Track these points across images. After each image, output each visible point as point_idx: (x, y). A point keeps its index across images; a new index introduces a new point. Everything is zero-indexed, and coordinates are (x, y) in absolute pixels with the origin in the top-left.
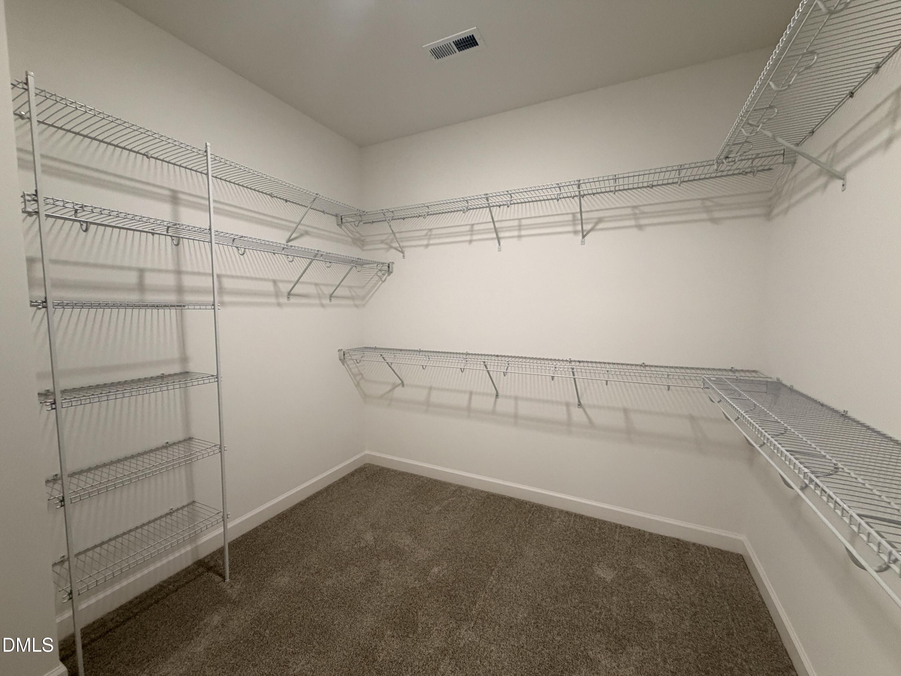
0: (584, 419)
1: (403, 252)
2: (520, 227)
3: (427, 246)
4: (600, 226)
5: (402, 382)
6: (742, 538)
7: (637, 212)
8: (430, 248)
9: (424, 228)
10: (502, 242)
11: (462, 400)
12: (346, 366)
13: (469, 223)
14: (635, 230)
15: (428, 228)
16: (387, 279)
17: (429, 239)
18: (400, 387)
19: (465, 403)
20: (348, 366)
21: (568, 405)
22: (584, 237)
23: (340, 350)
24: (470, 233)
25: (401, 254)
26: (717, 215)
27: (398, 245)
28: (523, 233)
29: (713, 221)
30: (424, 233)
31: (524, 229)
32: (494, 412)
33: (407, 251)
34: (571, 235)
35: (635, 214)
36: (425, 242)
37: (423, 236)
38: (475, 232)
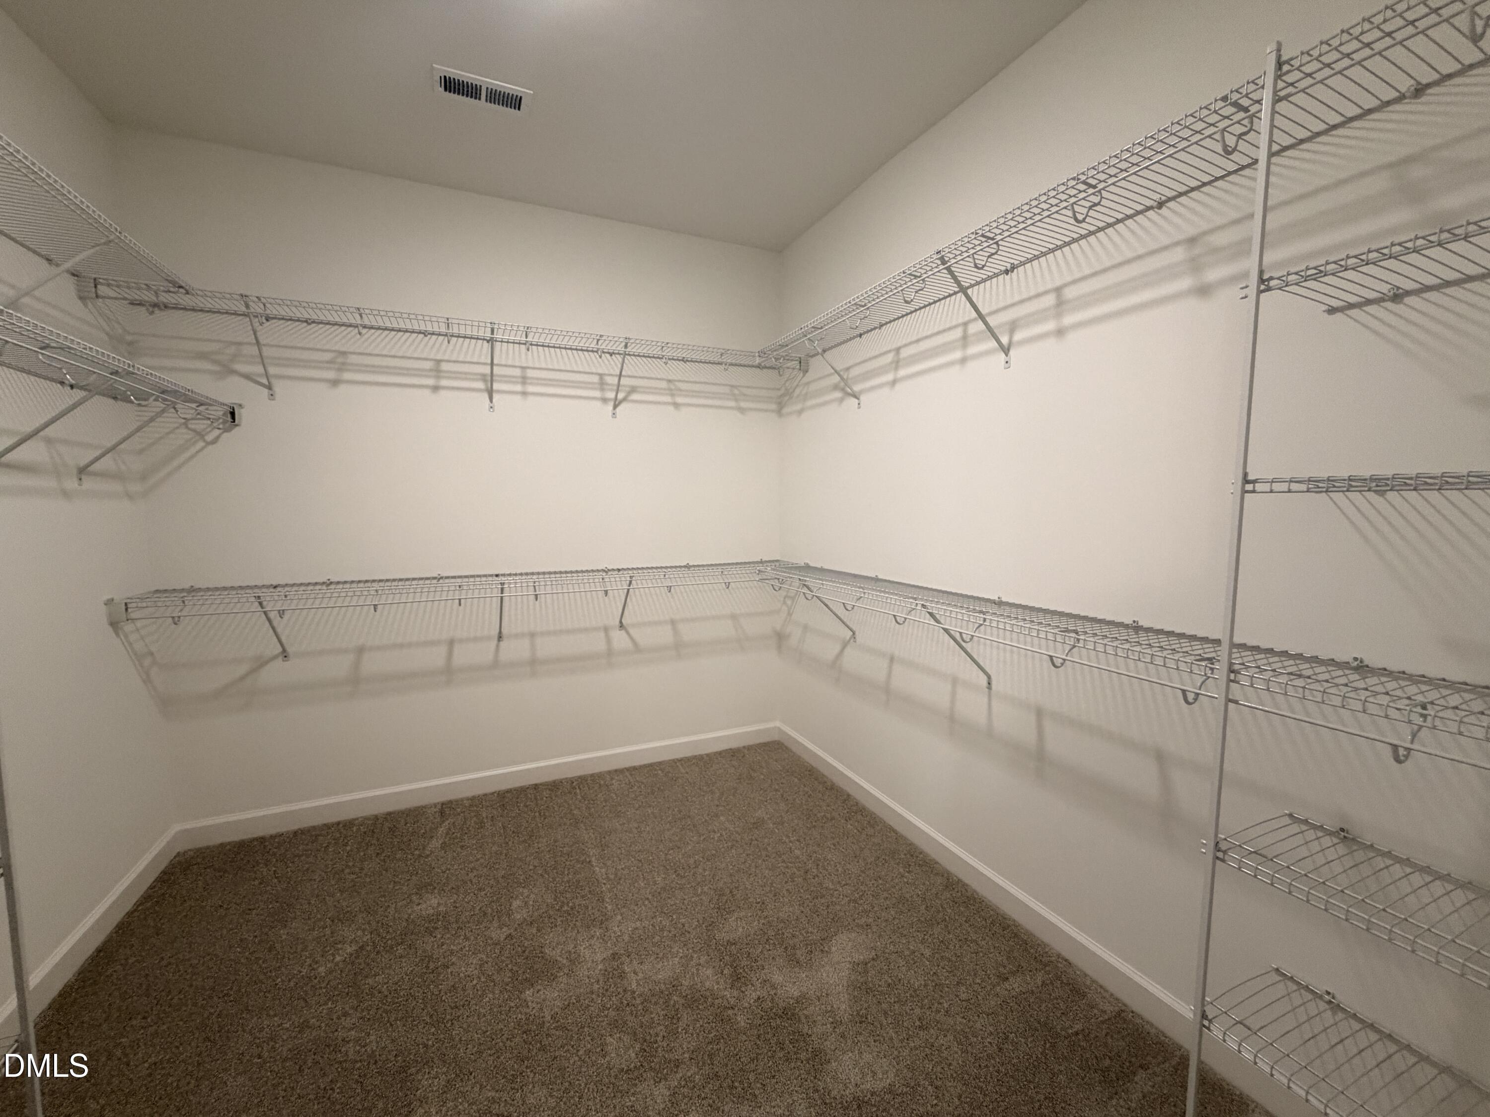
0: (628, 644)
1: (269, 387)
2: (524, 380)
3: (335, 383)
4: (634, 397)
5: (284, 650)
6: (778, 724)
7: (673, 387)
8: (343, 388)
9: (327, 347)
10: (496, 397)
11: (436, 657)
12: (123, 638)
13: (432, 356)
14: (671, 408)
15: (336, 348)
16: (221, 439)
17: (340, 370)
18: (279, 663)
19: (440, 662)
20: (126, 636)
21: (606, 629)
22: (615, 407)
23: (109, 602)
24: (433, 373)
25: (266, 391)
26: (743, 404)
27: (262, 370)
28: (530, 389)
29: (742, 410)
30: (328, 356)
31: (531, 384)
32: (496, 664)
33: (279, 386)
34: (598, 404)
35: (670, 389)
36: (331, 375)
37: (327, 362)
38: (442, 374)
